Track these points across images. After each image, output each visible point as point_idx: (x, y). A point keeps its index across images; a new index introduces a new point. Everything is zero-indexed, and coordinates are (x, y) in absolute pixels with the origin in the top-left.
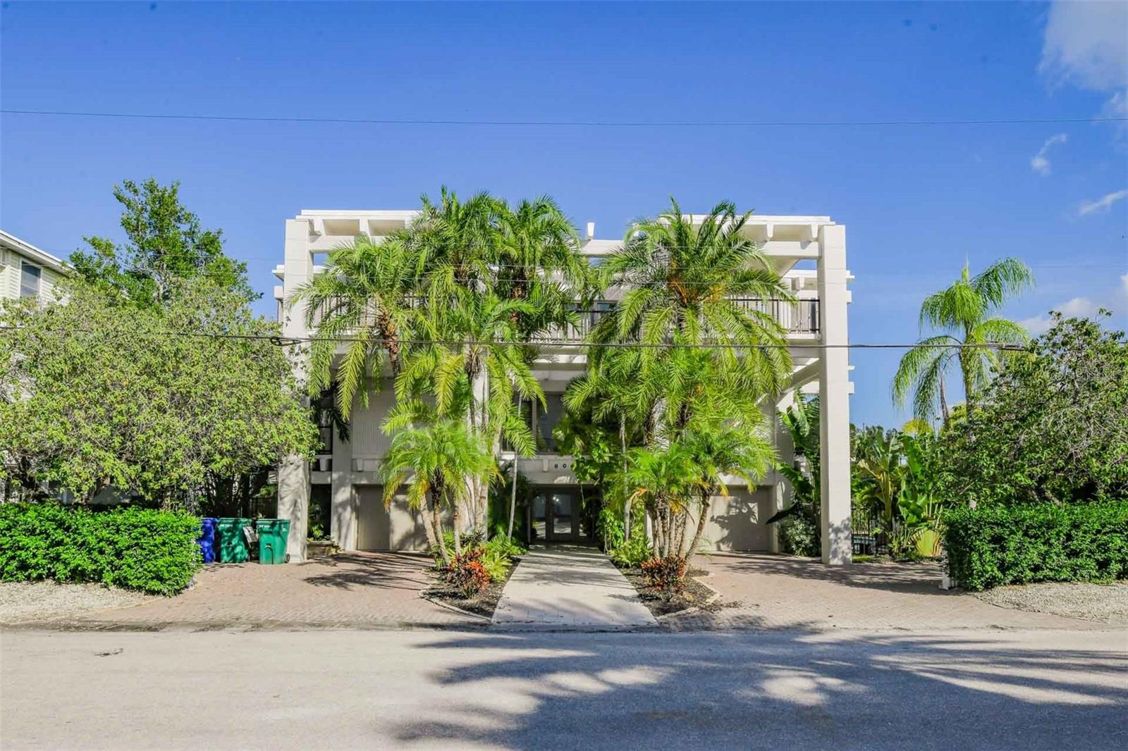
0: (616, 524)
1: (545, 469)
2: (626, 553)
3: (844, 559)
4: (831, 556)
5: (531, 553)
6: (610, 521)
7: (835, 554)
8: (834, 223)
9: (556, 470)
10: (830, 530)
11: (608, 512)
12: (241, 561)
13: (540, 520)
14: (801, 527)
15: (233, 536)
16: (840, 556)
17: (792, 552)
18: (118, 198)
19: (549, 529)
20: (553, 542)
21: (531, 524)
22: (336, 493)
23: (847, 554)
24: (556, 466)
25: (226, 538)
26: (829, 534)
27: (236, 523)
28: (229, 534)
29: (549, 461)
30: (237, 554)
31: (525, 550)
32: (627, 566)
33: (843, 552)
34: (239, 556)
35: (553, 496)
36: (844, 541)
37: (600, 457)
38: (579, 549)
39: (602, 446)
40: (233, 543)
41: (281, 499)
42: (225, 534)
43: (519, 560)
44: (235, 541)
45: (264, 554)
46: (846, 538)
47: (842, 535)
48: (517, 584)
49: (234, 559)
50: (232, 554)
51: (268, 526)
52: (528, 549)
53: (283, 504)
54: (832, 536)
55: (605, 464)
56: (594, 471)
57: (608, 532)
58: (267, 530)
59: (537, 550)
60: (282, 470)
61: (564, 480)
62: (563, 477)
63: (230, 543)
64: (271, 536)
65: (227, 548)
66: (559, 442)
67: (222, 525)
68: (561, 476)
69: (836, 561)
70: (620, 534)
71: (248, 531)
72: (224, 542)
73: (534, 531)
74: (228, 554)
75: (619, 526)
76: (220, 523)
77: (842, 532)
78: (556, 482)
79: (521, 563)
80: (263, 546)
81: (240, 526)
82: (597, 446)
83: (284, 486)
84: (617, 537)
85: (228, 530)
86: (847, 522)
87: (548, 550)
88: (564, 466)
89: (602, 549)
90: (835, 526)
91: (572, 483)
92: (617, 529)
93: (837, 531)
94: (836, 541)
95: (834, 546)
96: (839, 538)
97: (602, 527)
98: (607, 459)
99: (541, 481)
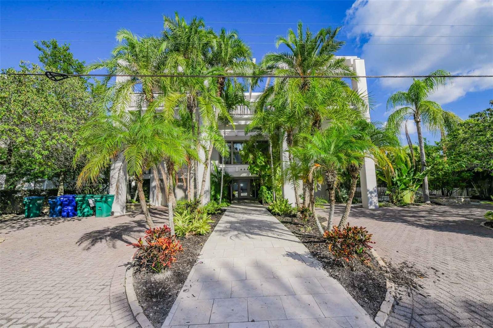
0: (267, 192)
1: (237, 171)
2: (278, 208)
3: (375, 206)
4: (369, 205)
5: (231, 205)
6: (265, 191)
7: (371, 204)
8: (359, 58)
9: (241, 171)
10: (368, 193)
11: (264, 187)
12: (88, 216)
13: (236, 191)
14: (345, 191)
15: (83, 204)
16: (373, 204)
17: (341, 202)
18: (37, 47)
19: (239, 194)
20: (241, 200)
21: (232, 193)
22: (152, 182)
23: (376, 203)
24: (241, 169)
25: (80, 205)
26: (368, 195)
27: (84, 197)
28: (81, 203)
29: (239, 167)
30: (85, 212)
31: (229, 204)
32: (278, 215)
33: (375, 203)
34: (86, 214)
35: (243, 184)
36: (374, 198)
37: (261, 163)
38: (251, 203)
39: (261, 158)
40: (83, 207)
41: (112, 185)
42: (79, 203)
43: (225, 210)
44: (84, 206)
45: (97, 212)
46: (375, 196)
47: (374, 195)
48: (218, 233)
49: (83, 215)
50: (82, 213)
51: (99, 198)
52: (231, 203)
53: (112, 187)
54: (369, 195)
55: (262, 166)
56: (258, 169)
57: (264, 196)
58: (99, 200)
59: (234, 203)
60: (112, 171)
61: (244, 175)
63: (81, 207)
64: (101, 203)
65: (80, 210)
66: (242, 156)
67: (77, 199)
68: (244, 173)
69: (372, 207)
70: (269, 196)
71: (91, 201)
72: (79, 207)
73: (234, 195)
74: (81, 213)
75: (268, 193)
76: (76, 197)
77: (374, 193)
78: (241, 176)
79: (226, 213)
80: (97, 208)
81: (87, 198)
82: (259, 158)
83: (113, 179)
84: (267, 198)
85: (80, 201)
86: (375, 189)
87: (239, 204)
88: (245, 169)
89: (261, 202)
90: (370, 191)
91: (248, 176)
92: (267, 194)
93: (371, 193)
94: (371, 198)
95: (370, 200)
96: (372, 196)
97: (261, 194)
98: (264, 163)
99: (235, 175)
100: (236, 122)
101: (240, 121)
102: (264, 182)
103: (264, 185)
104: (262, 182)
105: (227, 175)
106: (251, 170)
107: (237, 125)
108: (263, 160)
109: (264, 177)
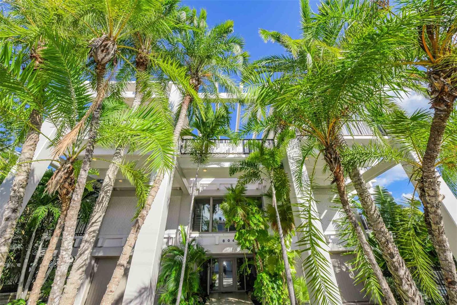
0: (270, 286)
1: (217, 243)
6: (267, 284)
9: (224, 244)
11: (264, 275)
24: (224, 241)
29: (220, 237)
35: (223, 262)
37: (257, 225)
39: (257, 217)
57: (264, 294)
61: (228, 250)
62: (228, 248)
68: (227, 247)
70: (274, 296)
75: (273, 288)
78: (224, 252)
82: (254, 217)
84: (271, 298)
88: (229, 241)
91: (234, 252)
92: (271, 291)
97: (260, 289)
98: (262, 226)
99: (214, 251)
100: (218, 165)
101: (222, 163)
102: (263, 263)
103: (264, 271)
104: (259, 263)
105: (200, 251)
106: (241, 240)
107: (219, 167)
108: (262, 220)
109: (262, 253)
